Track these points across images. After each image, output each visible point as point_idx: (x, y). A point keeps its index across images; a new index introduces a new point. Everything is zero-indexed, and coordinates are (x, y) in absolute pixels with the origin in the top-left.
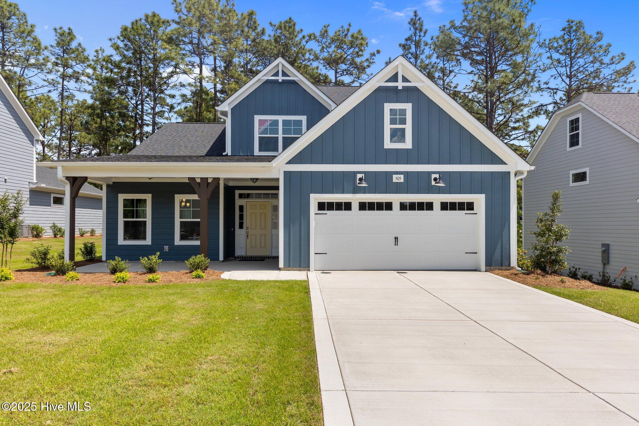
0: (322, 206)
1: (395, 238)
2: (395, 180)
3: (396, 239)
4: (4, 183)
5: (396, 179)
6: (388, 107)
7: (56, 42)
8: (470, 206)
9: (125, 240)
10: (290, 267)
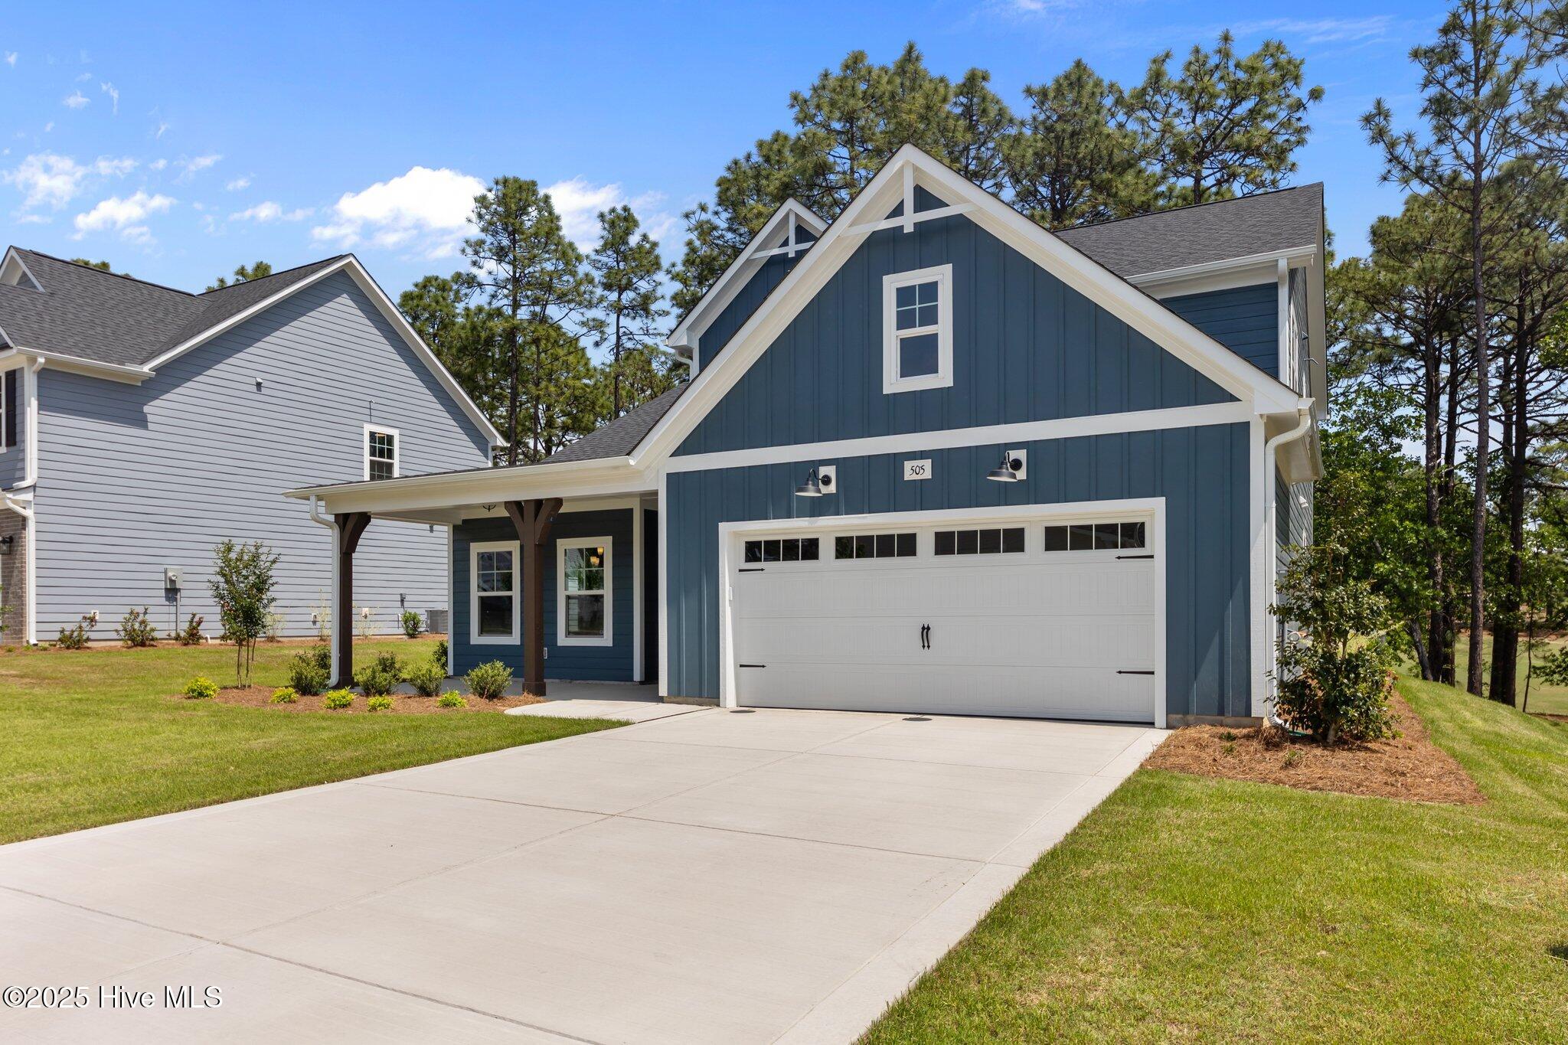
0: (754, 551)
1: (923, 628)
2: (909, 476)
3: (926, 630)
5: (911, 472)
6: (892, 283)
7: (602, 241)
8: (1133, 534)
9: (482, 634)
10: (682, 696)
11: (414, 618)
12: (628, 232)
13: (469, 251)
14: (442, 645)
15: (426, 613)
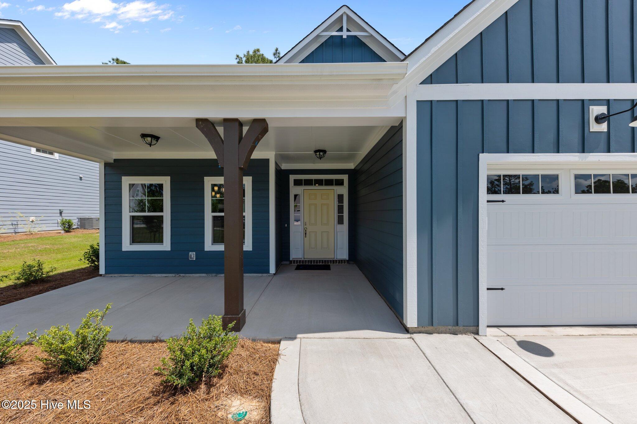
4: (79, 181)
9: (133, 244)
10: (434, 325)
11: (69, 222)
14: (92, 247)
15: (77, 219)
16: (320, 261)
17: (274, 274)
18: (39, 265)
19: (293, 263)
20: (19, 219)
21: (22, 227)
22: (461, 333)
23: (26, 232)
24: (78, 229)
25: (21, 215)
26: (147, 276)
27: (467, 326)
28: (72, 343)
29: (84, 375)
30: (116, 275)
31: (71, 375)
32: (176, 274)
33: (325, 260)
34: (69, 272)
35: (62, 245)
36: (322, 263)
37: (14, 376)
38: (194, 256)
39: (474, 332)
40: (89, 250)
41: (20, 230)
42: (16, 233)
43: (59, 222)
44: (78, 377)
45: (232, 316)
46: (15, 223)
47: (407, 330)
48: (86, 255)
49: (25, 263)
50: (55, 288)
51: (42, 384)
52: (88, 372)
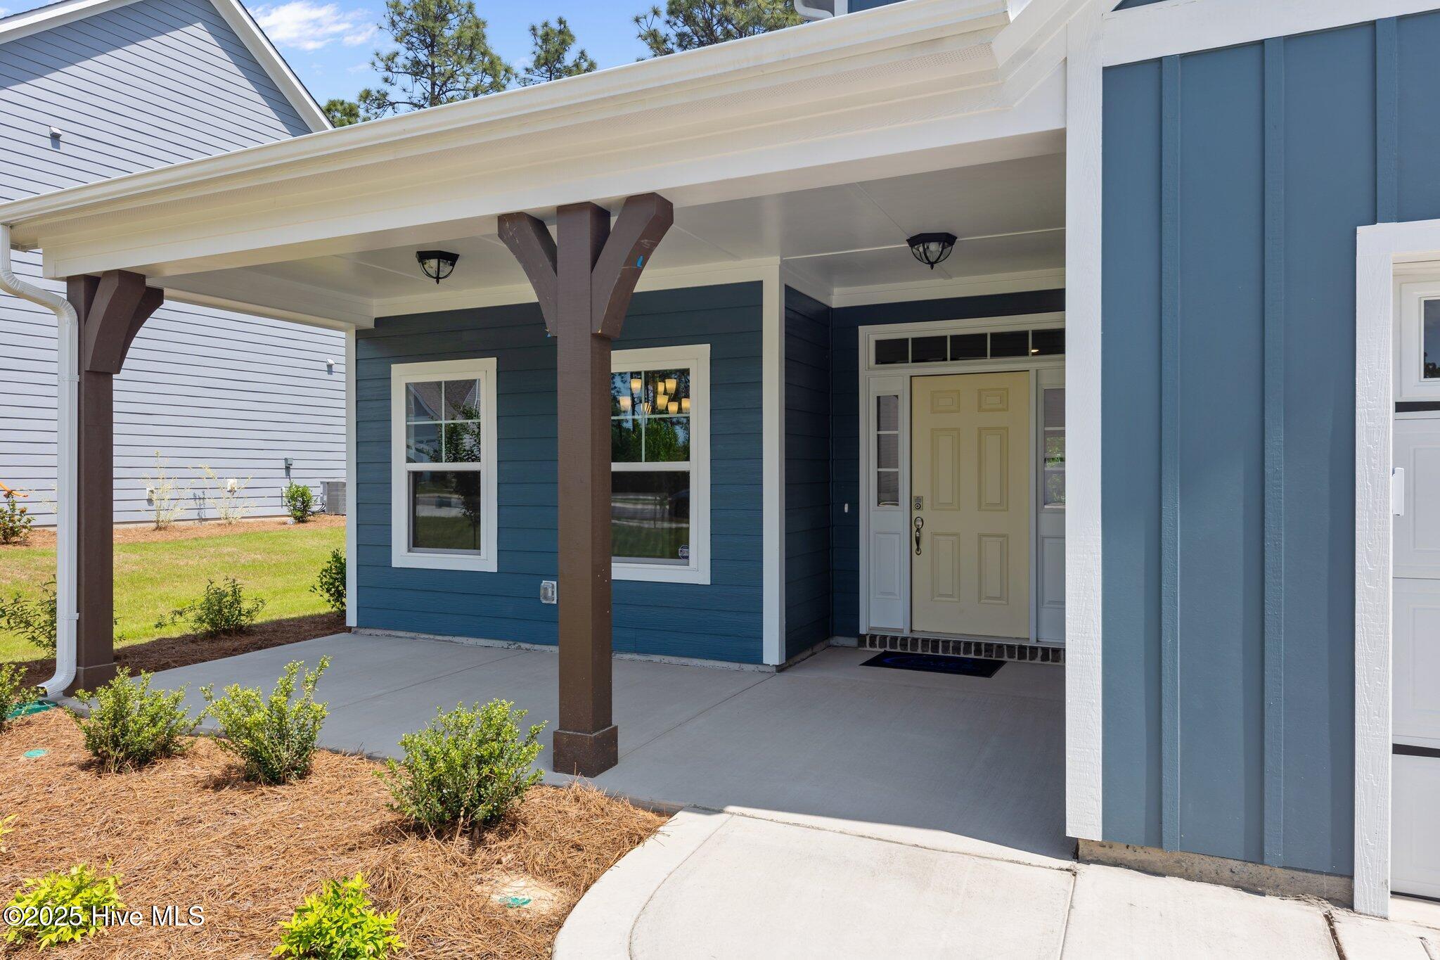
4: (325, 375)
7: (534, 58)
9: (416, 549)
10: (1164, 844)
11: (303, 494)
12: (564, 44)
13: (381, 65)
14: (337, 557)
15: (322, 486)
16: (968, 644)
17: (780, 669)
18: (235, 592)
19: (871, 646)
20: (206, 483)
21: (213, 506)
22: (1282, 892)
23: (220, 519)
24: (323, 516)
25: (211, 473)
26: (445, 641)
27: (1307, 871)
28: (259, 716)
29: (279, 789)
30: (379, 632)
31: (261, 783)
32: (511, 643)
33: (986, 644)
34: (293, 619)
35: (287, 555)
36: (978, 651)
37: (185, 773)
38: (553, 592)
39: (1338, 896)
40: (330, 562)
41: (208, 514)
42: (202, 520)
43: (284, 495)
44: (271, 791)
45: (575, 733)
46: (199, 493)
47: (1073, 850)
48: (325, 576)
49: (212, 583)
50: (260, 648)
51: (219, 791)
52: (286, 787)
